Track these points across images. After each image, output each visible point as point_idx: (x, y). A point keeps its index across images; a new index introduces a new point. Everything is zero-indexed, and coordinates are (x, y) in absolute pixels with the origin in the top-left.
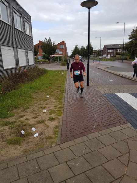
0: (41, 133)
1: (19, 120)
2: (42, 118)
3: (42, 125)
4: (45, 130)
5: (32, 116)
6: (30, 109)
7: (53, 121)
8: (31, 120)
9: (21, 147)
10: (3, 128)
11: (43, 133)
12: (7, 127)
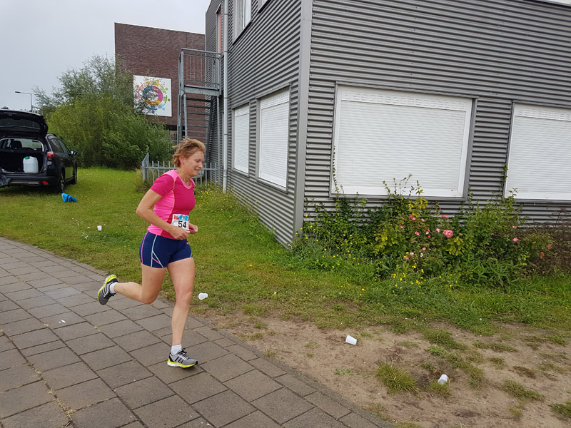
0: (471, 413)
1: (479, 350)
2: (544, 388)
3: (507, 400)
4: (496, 415)
5: (526, 366)
6: (558, 348)
7: (560, 419)
8: (502, 371)
9: (384, 397)
10: (420, 341)
11: (476, 418)
12: (430, 345)
